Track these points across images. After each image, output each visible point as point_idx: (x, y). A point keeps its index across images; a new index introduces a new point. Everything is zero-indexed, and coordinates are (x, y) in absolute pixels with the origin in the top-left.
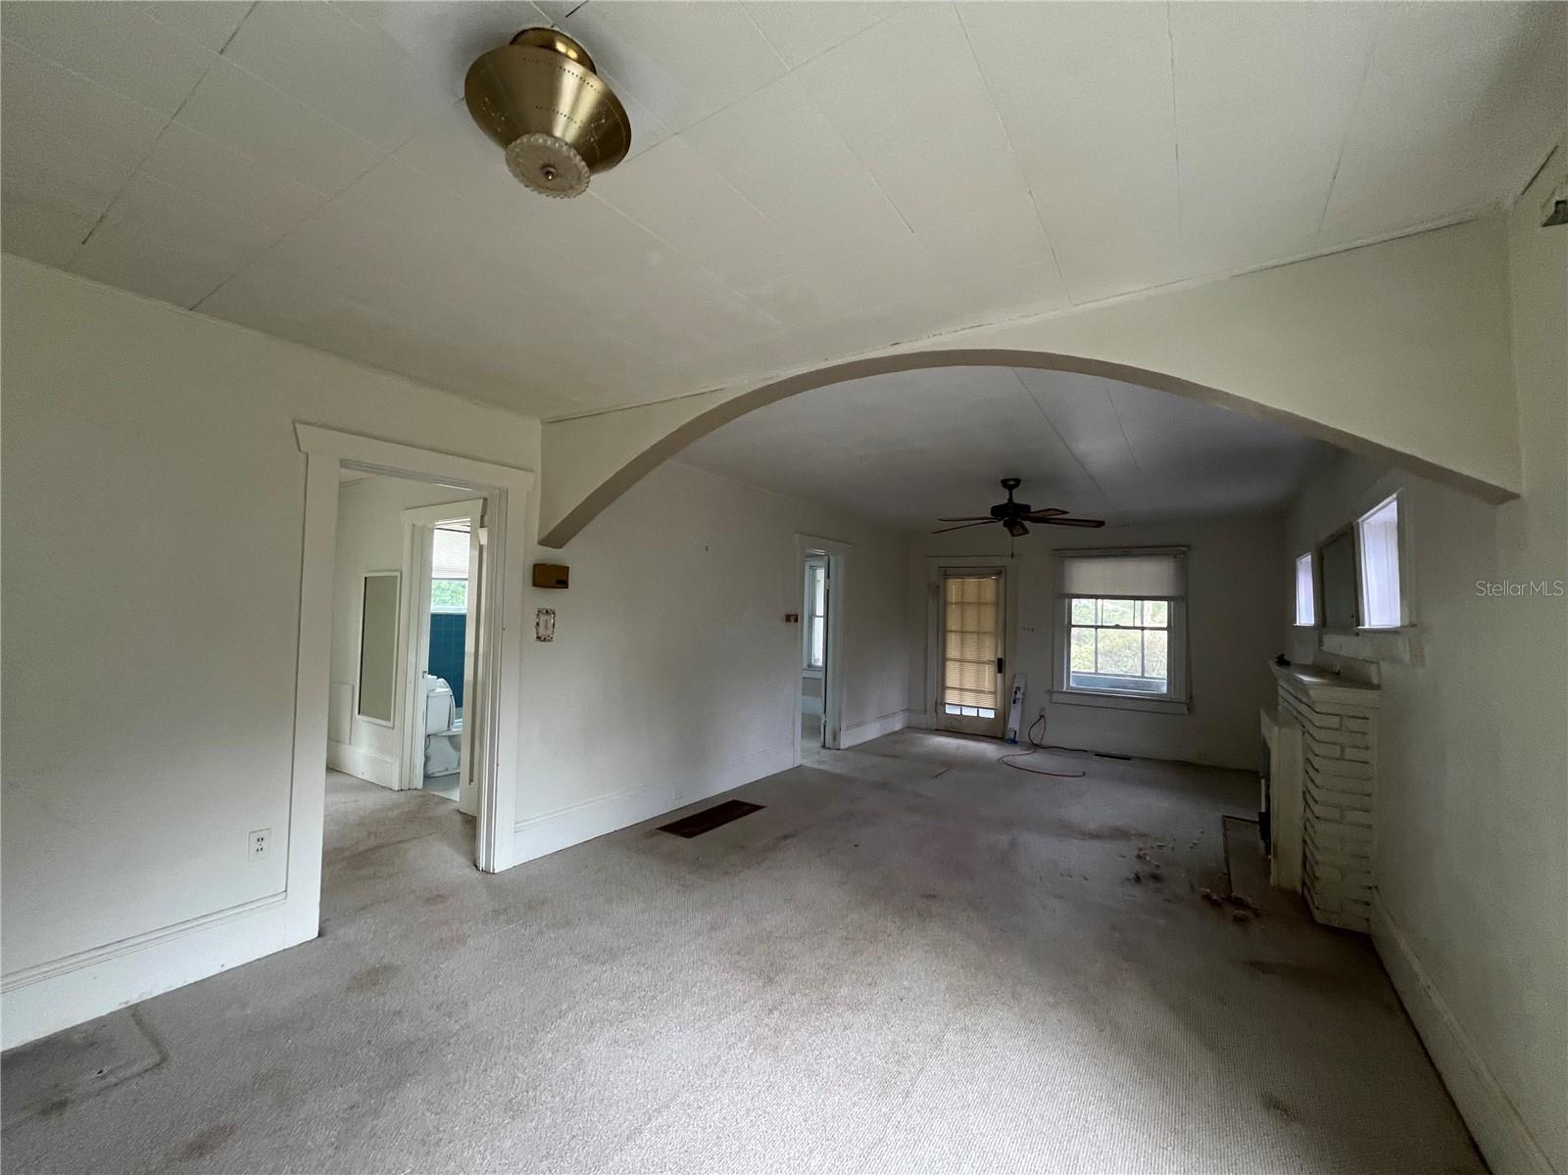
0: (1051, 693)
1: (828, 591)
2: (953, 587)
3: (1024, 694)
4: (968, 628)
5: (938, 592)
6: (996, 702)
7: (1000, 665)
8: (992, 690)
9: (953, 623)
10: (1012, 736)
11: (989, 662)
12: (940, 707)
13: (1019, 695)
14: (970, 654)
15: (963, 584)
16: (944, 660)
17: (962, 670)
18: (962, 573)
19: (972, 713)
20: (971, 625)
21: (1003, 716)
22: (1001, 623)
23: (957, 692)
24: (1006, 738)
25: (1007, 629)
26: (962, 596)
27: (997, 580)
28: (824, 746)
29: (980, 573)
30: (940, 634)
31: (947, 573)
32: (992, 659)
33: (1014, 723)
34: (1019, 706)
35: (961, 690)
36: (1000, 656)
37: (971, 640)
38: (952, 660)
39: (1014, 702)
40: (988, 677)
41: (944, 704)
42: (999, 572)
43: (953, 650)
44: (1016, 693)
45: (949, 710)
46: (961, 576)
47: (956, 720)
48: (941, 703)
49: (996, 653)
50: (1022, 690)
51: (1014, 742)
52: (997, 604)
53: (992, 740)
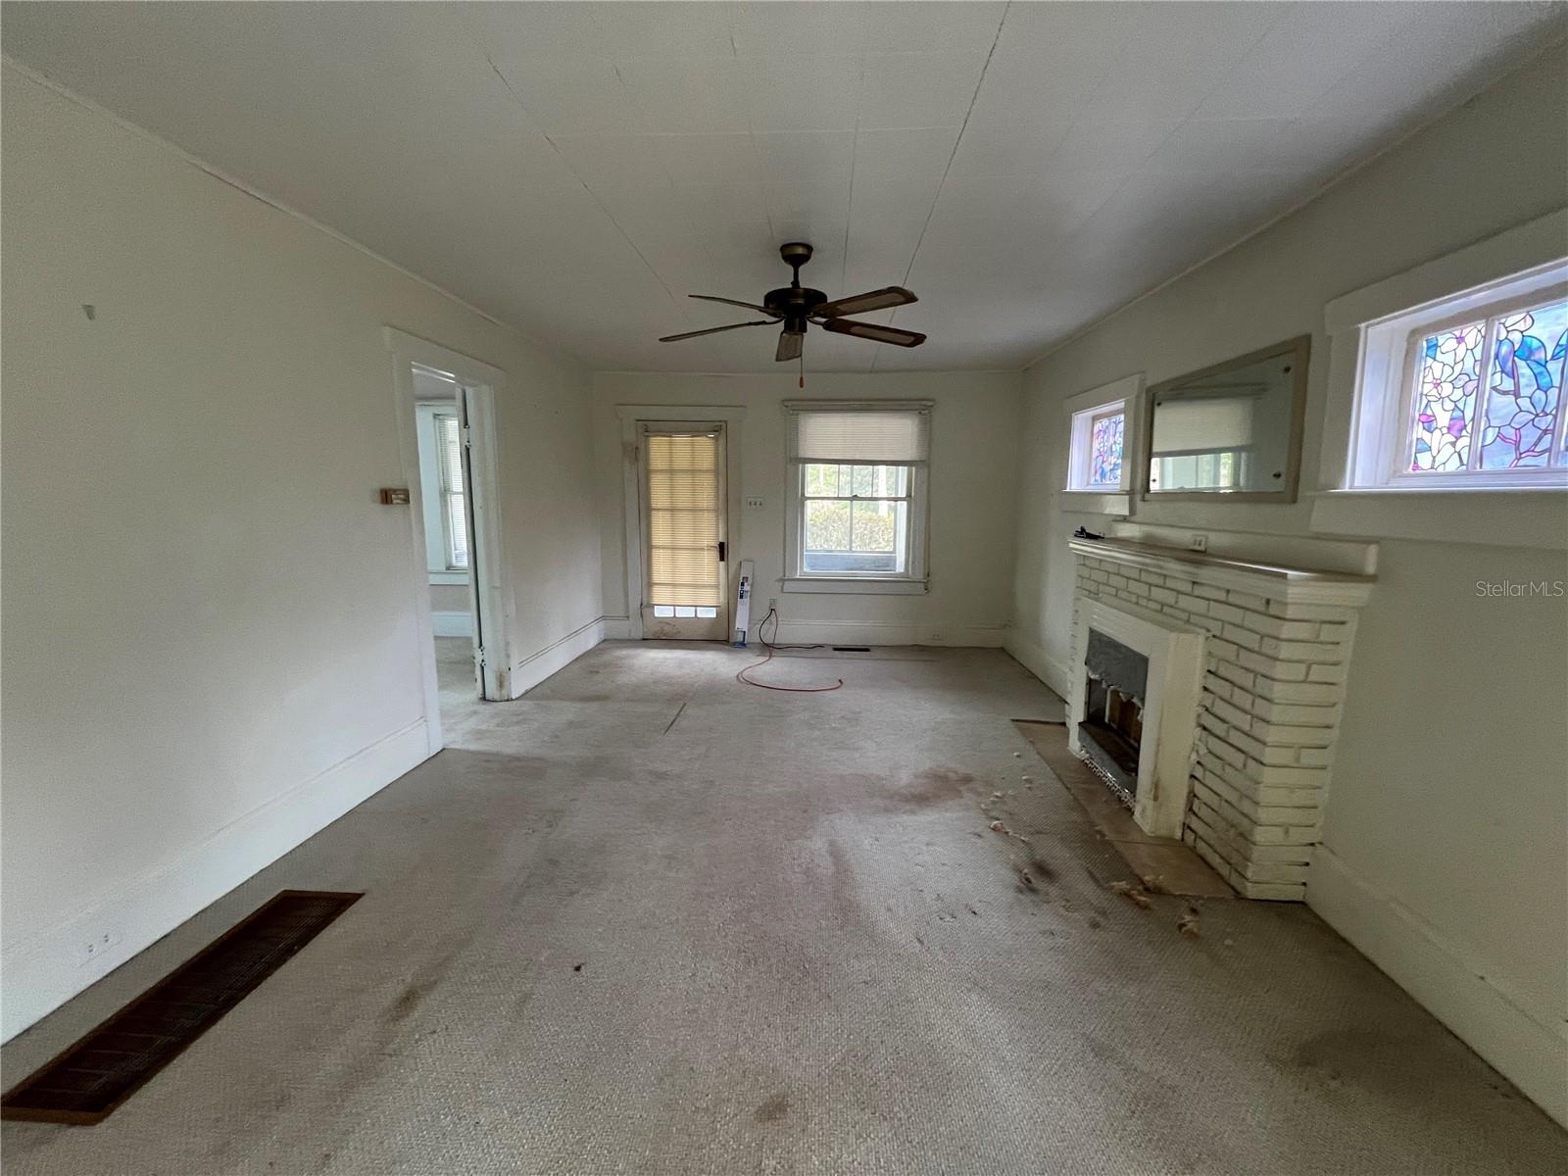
0: (783, 580)
1: (468, 450)
2: (659, 449)
3: (752, 585)
4: (680, 505)
5: (637, 455)
6: (718, 598)
7: (722, 550)
8: (713, 581)
9: (659, 496)
10: (740, 638)
11: (710, 548)
12: (646, 611)
13: (747, 587)
14: (684, 539)
15: (671, 444)
16: (650, 547)
17: (673, 560)
18: (669, 428)
19: (689, 613)
20: (683, 499)
21: (728, 614)
22: (722, 496)
23: (669, 588)
24: (731, 641)
25: (730, 505)
26: (671, 461)
27: (716, 439)
28: (484, 698)
29: (694, 429)
30: (643, 514)
31: (649, 428)
32: (713, 544)
33: (741, 622)
34: (746, 600)
35: (674, 585)
36: (721, 540)
37: (684, 519)
38: (658, 547)
39: (741, 597)
40: (709, 567)
41: (652, 606)
42: (717, 429)
43: (660, 533)
44: (743, 584)
45: (659, 612)
46: (669, 433)
47: (667, 623)
48: (646, 606)
49: (718, 535)
50: (750, 579)
51: (743, 644)
52: (716, 472)
53: (713, 645)
